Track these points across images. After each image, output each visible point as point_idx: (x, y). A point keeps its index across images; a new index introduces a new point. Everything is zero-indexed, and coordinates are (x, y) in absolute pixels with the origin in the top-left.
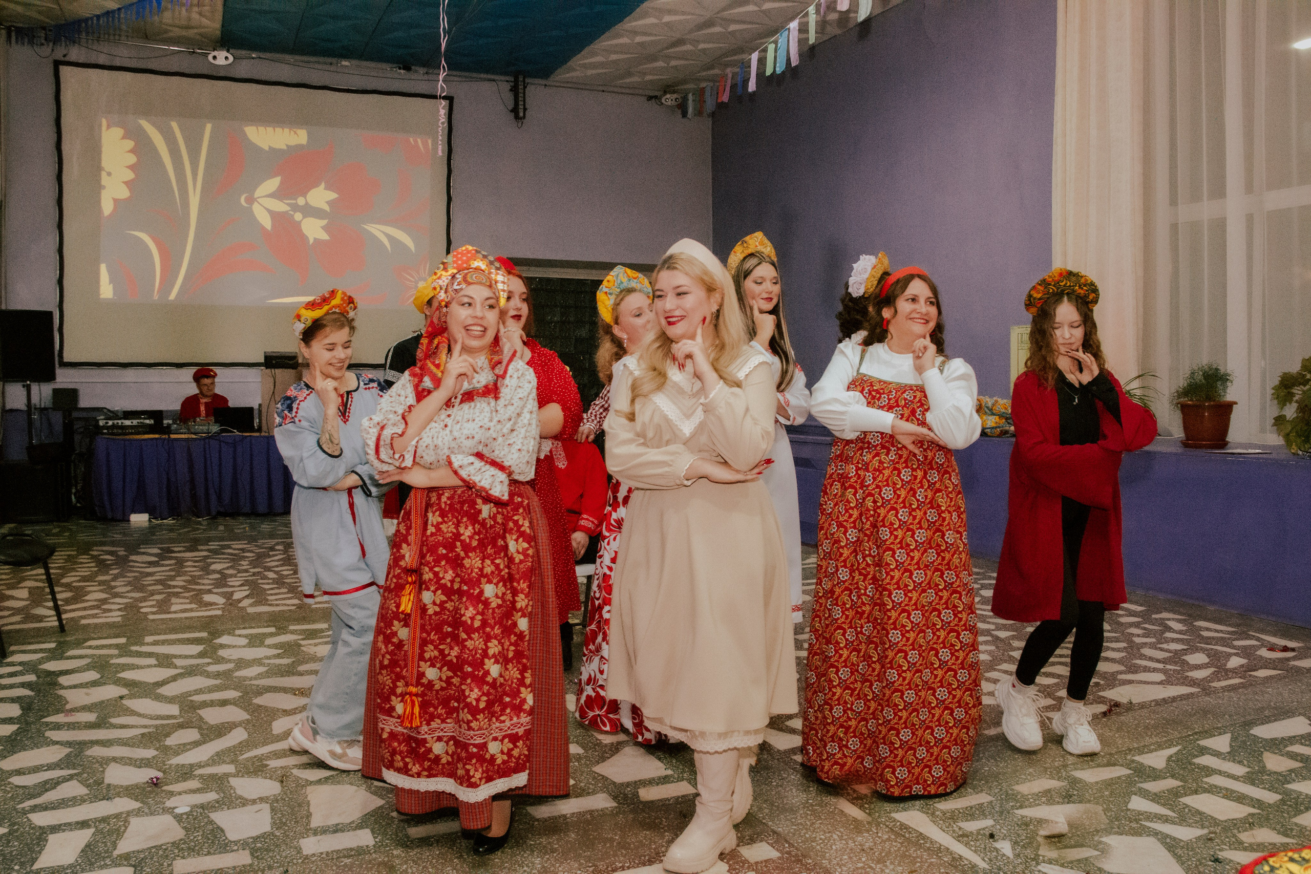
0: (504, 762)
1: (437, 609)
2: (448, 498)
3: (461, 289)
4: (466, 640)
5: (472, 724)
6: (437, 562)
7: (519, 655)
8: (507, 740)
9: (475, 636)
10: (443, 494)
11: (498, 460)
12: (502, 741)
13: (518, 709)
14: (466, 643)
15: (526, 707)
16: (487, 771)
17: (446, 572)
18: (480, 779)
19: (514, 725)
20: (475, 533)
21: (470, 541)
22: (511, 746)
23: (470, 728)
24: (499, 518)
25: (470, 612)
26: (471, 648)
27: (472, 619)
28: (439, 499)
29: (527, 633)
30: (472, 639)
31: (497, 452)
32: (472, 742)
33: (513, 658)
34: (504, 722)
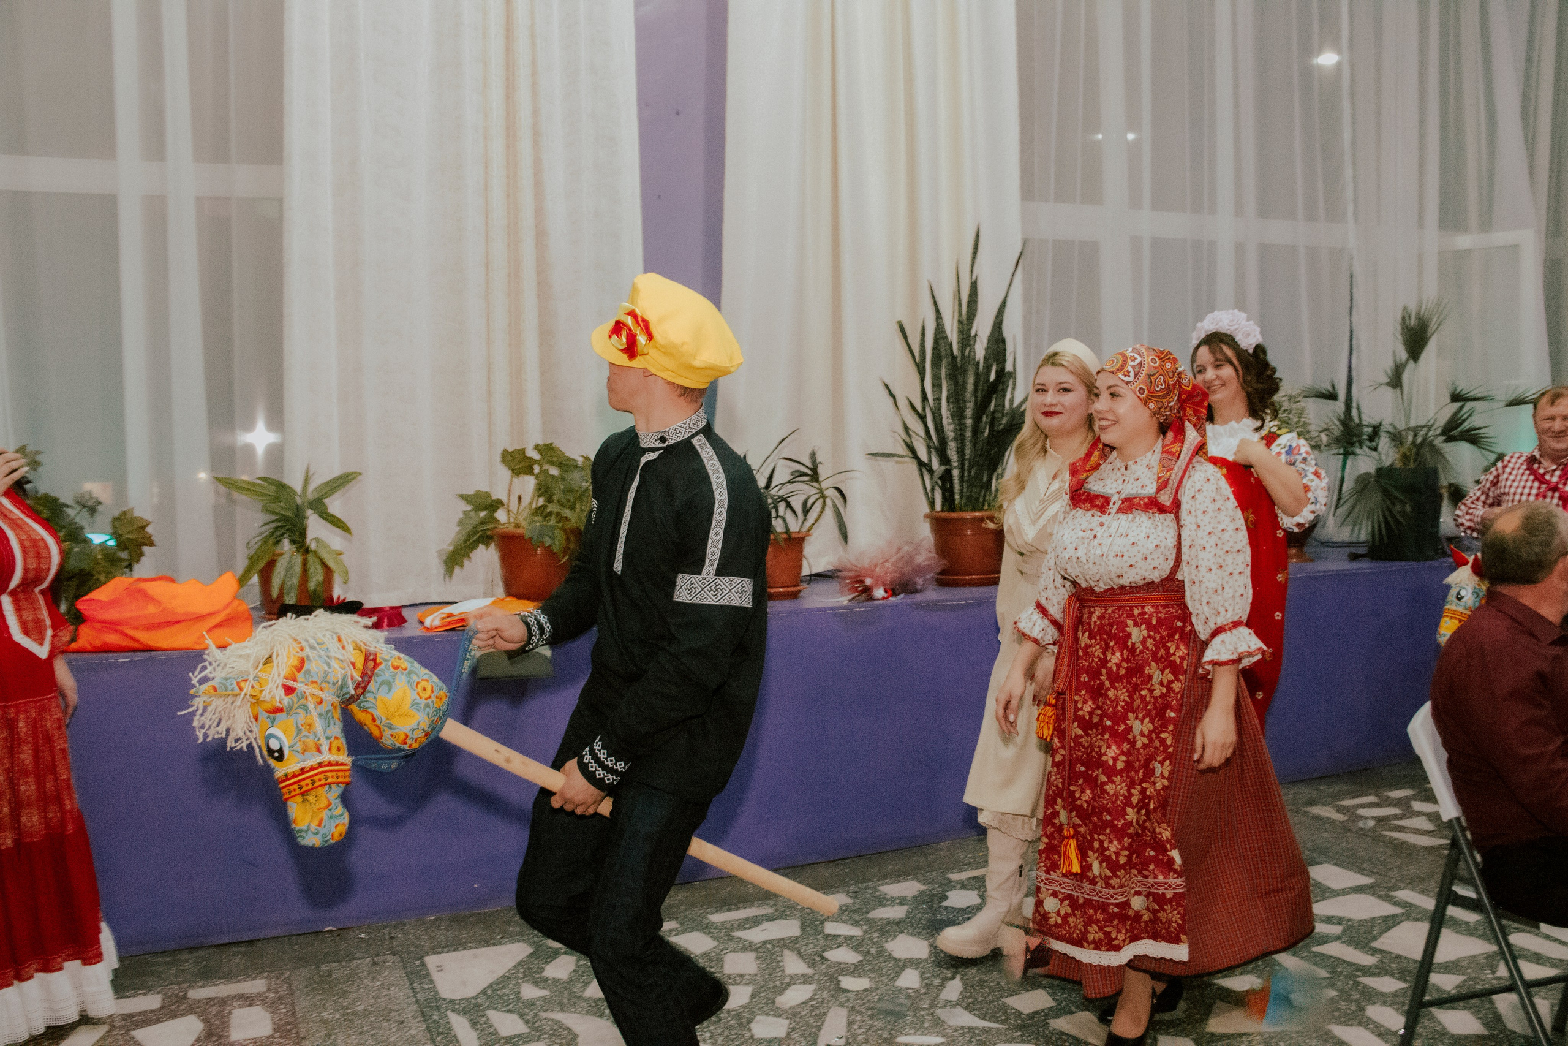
2: (1099, 618)
4: (1106, 783)
5: (1111, 881)
9: (1117, 779)
10: (1094, 612)
14: (1107, 787)
15: (1177, 867)
17: (1085, 702)
18: (1124, 941)
20: (1123, 660)
21: (1118, 669)
23: (1108, 886)
24: (1150, 642)
25: (1113, 751)
26: (1112, 792)
27: (1115, 759)
28: (1090, 618)
30: (1113, 782)
32: (1112, 901)
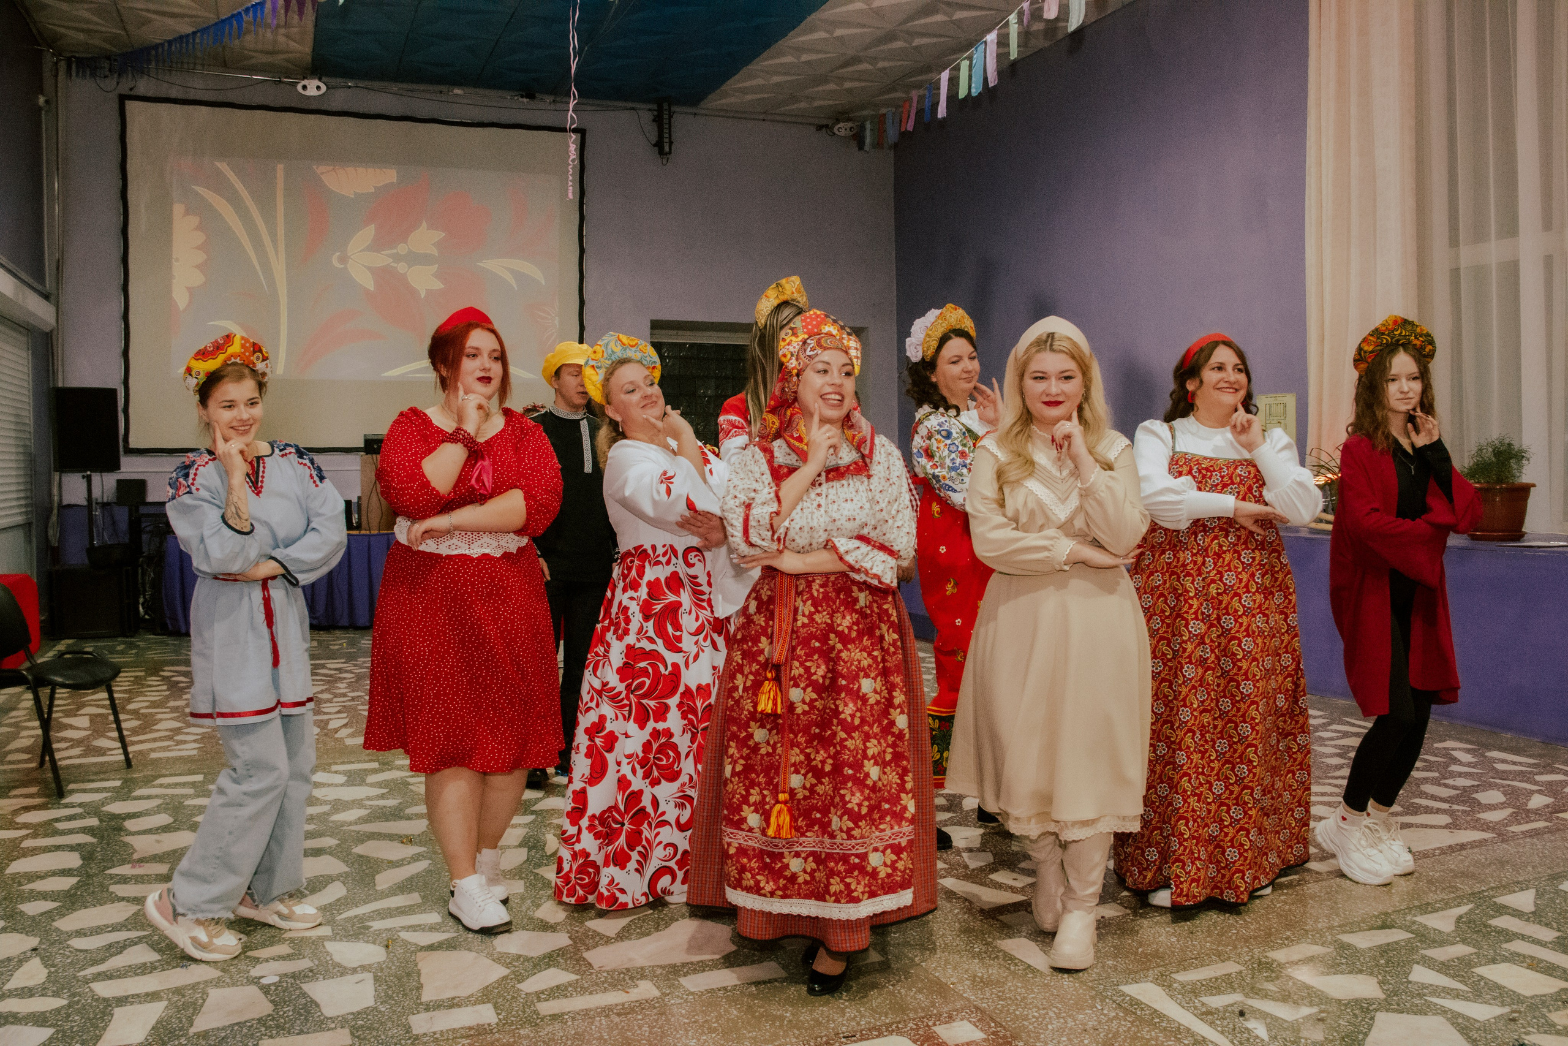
0: (889, 876)
1: (806, 708)
2: (821, 586)
3: (817, 355)
4: (846, 740)
5: (853, 833)
6: (809, 656)
7: (897, 757)
8: (889, 851)
9: (855, 735)
10: (814, 581)
11: (887, 544)
12: (883, 852)
13: (899, 817)
14: (847, 743)
15: (908, 815)
16: (869, 885)
17: (818, 667)
18: (863, 893)
19: (897, 834)
20: (854, 623)
21: (849, 632)
22: (894, 857)
23: (850, 837)
24: (876, 605)
25: (849, 709)
26: (852, 748)
27: (852, 716)
28: (810, 586)
29: (907, 731)
30: (851, 738)
31: (888, 535)
32: (854, 851)
33: (890, 761)
34: (884, 830)
